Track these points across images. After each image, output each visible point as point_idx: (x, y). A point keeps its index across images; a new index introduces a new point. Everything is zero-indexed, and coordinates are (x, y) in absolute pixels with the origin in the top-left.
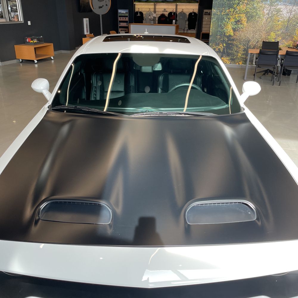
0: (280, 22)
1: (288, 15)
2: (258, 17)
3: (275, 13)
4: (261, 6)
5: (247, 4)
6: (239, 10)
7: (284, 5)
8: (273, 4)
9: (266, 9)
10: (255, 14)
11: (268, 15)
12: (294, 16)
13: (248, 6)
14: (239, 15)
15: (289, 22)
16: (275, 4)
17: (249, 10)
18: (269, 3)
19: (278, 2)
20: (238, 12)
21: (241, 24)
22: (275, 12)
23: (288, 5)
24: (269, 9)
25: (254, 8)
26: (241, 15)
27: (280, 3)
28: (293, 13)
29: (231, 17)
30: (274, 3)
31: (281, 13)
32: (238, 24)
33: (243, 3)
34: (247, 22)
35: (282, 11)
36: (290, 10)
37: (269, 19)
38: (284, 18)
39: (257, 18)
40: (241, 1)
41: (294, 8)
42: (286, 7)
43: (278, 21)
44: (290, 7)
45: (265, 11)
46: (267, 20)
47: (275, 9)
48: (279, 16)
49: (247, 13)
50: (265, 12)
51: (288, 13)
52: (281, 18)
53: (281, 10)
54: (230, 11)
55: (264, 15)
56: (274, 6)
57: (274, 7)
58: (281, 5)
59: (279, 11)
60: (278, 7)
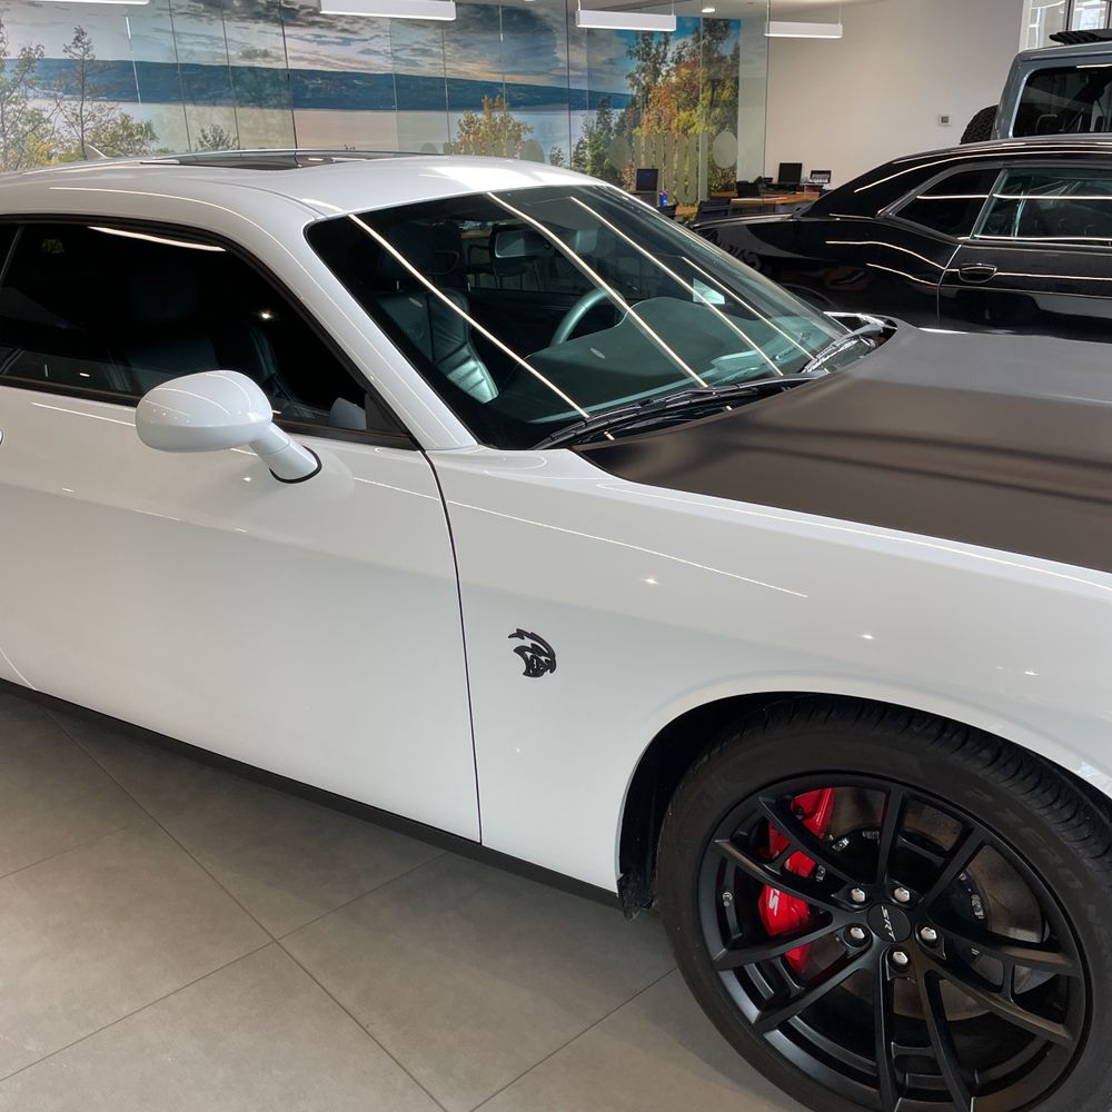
1: (73, 132)
3: (27, 128)
7: (49, 96)
8: (7, 93)
11: (4, 136)
12: (97, 134)
16: (15, 94)
19: (23, 88)
22: (25, 124)
23: (61, 98)
27: (31, 92)
28: (90, 124)
30: (12, 92)
31: (49, 126)
35: (48, 121)
36: (77, 116)
37: (12, 153)
38: (67, 145)
41: (87, 105)
42: (58, 105)
43: (50, 158)
44: (71, 105)
47: (20, 112)
48: (42, 136)
51: (71, 124)
52: (57, 146)
53: (46, 115)
56: (15, 103)
57: (13, 106)
58: (36, 97)
59: (36, 119)
60: (31, 105)
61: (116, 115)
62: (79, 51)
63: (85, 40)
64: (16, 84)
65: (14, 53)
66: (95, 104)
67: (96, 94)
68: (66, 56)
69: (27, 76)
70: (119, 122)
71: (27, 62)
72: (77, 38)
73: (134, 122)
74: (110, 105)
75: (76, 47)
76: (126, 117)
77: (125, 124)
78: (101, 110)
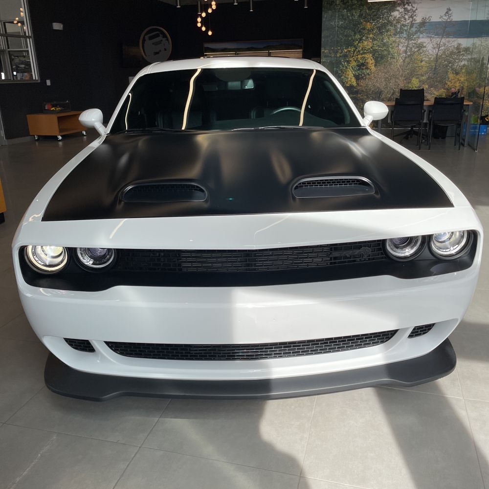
0: (423, 63)
1: (434, 51)
2: (391, 58)
3: (416, 50)
4: (394, 41)
5: (374, 39)
6: (362, 48)
7: (428, 37)
8: (412, 36)
9: (402, 45)
10: (386, 53)
11: (406, 53)
12: (444, 52)
13: (375, 42)
14: (363, 55)
15: (437, 61)
16: (415, 36)
17: (377, 48)
18: (405, 36)
19: (419, 34)
20: (361, 52)
21: (367, 68)
22: (415, 48)
23: (433, 38)
24: (406, 44)
25: (384, 45)
26: (366, 56)
27: (421, 36)
28: (443, 48)
29: (351, 59)
30: (414, 36)
31: (425, 49)
32: (363, 69)
33: (368, 38)
34: (375, 66)
35: (425, 47)
36: (438, 44)
37: (407, 60)
38: (430, 56)
39: (389, 58)
40: (363, 36)
41: (443, 40)
42: (431, 40)
43: (422, 62)
44: (437, 40)
45: (401, 48)
46: (404, 61)
47: (415, 43)
48: (421, 53)
49: (374, 52)
50: (400, 50)
51: (434, 48)
52: (426, 57)
53: (425, 45)
54: (349, 51)
55: (400, 54)
56: (413, 40)
57: (413, 41)
58: (423, 37)
59: (420, 46)
60: (420, 41)
61: (455, 44)
62: (446, 18)
63: (450, 13)
64: (416, 32)
65: (419, 19)
66: (447, 39)
67: (448, 35)
68: (440, 20)
69: (421, 29)
70: (456, 46)
71: (423, 23)
72: (447, 13)
73: (463, 46)
74: (454, 39)
75: (446, 16)
76: (459, 44)
77: (458, 48)
78: (449, 42)
